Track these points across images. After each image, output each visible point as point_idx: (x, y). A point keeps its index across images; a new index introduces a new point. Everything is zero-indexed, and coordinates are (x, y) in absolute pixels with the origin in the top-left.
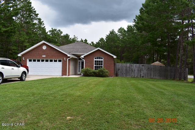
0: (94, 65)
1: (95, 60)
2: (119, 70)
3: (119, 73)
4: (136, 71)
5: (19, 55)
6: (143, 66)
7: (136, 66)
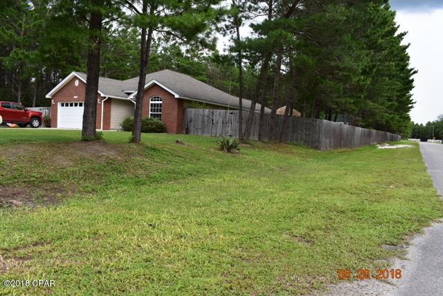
0: (150, 113)
1: (151, 102)
2: (191, 121)
3: (192, 128)
4: (220, 124)
5: (47, 96)
6: (232, 113)
7: (220, 114)
